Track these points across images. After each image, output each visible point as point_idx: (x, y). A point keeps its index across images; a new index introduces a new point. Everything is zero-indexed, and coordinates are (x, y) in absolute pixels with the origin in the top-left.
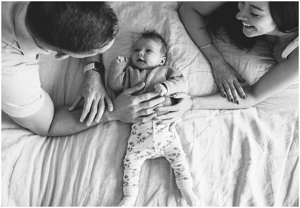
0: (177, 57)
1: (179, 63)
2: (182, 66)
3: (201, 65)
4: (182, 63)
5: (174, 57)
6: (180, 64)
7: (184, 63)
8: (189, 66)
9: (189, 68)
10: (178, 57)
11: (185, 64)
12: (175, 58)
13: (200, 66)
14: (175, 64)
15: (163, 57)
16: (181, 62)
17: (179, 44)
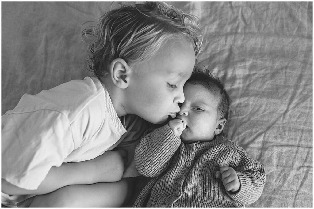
0: (242, 119)
1: (245, 129)
2: (251, 134)
3: (287, 134)
4: (250, 131)
5: (236, 117)
6: (246, 132)
7: (254, 130)
8: (263, 135)
9: (264, 139)
10: (244, 118)
11: (257, 132)
12: (238, 119)
13: (285, 135)
14: (237, 132)
15: (222, 119)
16: (248, 128)
17: (249, 96)
